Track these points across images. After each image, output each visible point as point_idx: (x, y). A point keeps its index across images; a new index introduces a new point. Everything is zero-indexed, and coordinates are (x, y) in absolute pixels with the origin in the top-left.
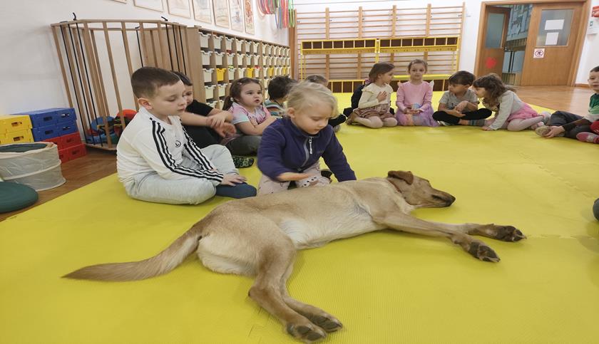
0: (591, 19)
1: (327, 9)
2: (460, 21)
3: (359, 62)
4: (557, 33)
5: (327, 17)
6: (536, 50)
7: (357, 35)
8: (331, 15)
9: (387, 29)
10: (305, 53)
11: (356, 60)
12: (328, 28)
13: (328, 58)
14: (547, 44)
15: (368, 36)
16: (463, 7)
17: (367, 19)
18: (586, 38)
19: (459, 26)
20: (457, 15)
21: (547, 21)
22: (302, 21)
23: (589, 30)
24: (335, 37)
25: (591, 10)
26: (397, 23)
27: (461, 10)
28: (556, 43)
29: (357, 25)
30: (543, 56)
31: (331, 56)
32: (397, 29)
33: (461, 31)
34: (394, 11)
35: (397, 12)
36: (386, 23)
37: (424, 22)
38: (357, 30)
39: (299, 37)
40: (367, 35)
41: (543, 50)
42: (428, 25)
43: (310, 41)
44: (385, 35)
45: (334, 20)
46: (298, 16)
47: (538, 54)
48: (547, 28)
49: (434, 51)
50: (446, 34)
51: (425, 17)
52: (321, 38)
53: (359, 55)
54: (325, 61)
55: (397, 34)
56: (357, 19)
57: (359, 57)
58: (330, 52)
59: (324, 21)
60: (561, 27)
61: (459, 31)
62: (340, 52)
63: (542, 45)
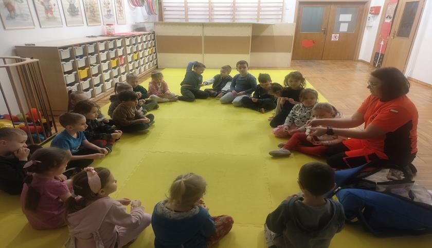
0: (370, 15)
1: (186, 1)
2: (281, 13)
4: (347, 25)
5: (186, 7)
6: (333, 35)
7: (208, 21)
8: (188, 5)
9: (229, 17)
12: (187, 15)
14: (340, 31)
16: (283, 3)
18: (366, 29)
19: (280, 17)
20: (279, 9)
21: (341, 15)
22: (167, 9)
23: (369, 23)
25: (370, 9)
26: (236, 13)
27: (281, 5)
28: (346, 31)
29: (208, 13)
30: (338, 39)
32: (236, 17)
33: (282, 20)
34: (234, 4)
35: (237, 5)
36: (229, 13)
37: (256, 13)
38: (208, 17)
39: (165, 20)
40: (215, 21)
41: (338, 35)
42: (258, 15)
45: (191, 9)
46: (164, 5)
47: (335, 37)
48: (340, 20)
51: (256, 9)
55: (236, 21)
56: (208, 9)
59: (184, 9)
60: (350, 20)
61: (280, 20)
63: (338, 31)
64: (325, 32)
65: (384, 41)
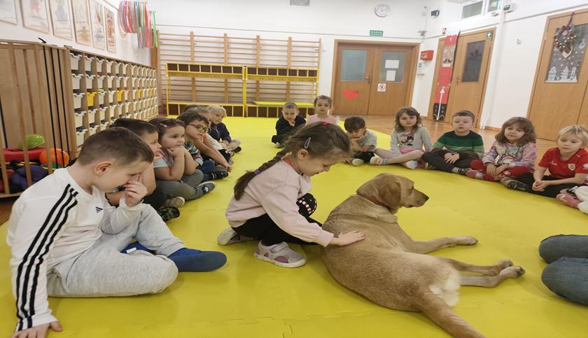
0: (420, 61)
1: (192, 33)
2: (317, 55)
3: (226, 87)
4: (394, 73)
5: (192, 40)
6: (379, 85)
7: (223, 61)
8: (195, 38)
9: (251, 57)
10: (170, 74)
11: (223, 85)
12: (193, 52)
13: (193, 80)
14: (387, 80)
15: (234, 63)
16: (320, 42)
17: (232, 46)
18: (416, 76)
19: (316, 59)
20: (314, 50)
21: (387, 61)
22: (164, 42)
23: (419, 71)
24: (200, 60)
25: (420, 54)
26: (261, 53)
27: (317, 45)
28: (394, 80)
29: (223, 51)
30: (384, 90)
31: (197, 79)
32: (261, 58)
33: (319, 64)
34: (258, 41)
35: (261, 42)
36: (251, 52)
37: (286, 54)
38: (223, 56)
39: (162, 58)
40: (232, 61)
41: (385, 85)
42: (289, 56)
43: (176, 63)
44: (251, 63)
45: (198, 44)
46: (161, 37)
47: (381, 88)
48: (386, 67)
49: (295, 81)
50: (307, 66)
51: (286, 49)
52: (186, 61)
53: (226, 80)
54: (190, 83)
55: (261, 62)
56: (223, 45)
57: (226, 82)
58: (197, 75)
59: (189, 44)
60: (397, 67)
61: (316, 64)
62: (208, 76)
63: (384, 80)
64: (370, 81)
65: (444, 89)
